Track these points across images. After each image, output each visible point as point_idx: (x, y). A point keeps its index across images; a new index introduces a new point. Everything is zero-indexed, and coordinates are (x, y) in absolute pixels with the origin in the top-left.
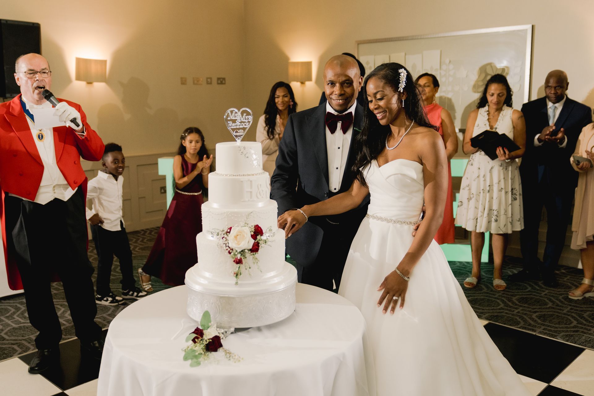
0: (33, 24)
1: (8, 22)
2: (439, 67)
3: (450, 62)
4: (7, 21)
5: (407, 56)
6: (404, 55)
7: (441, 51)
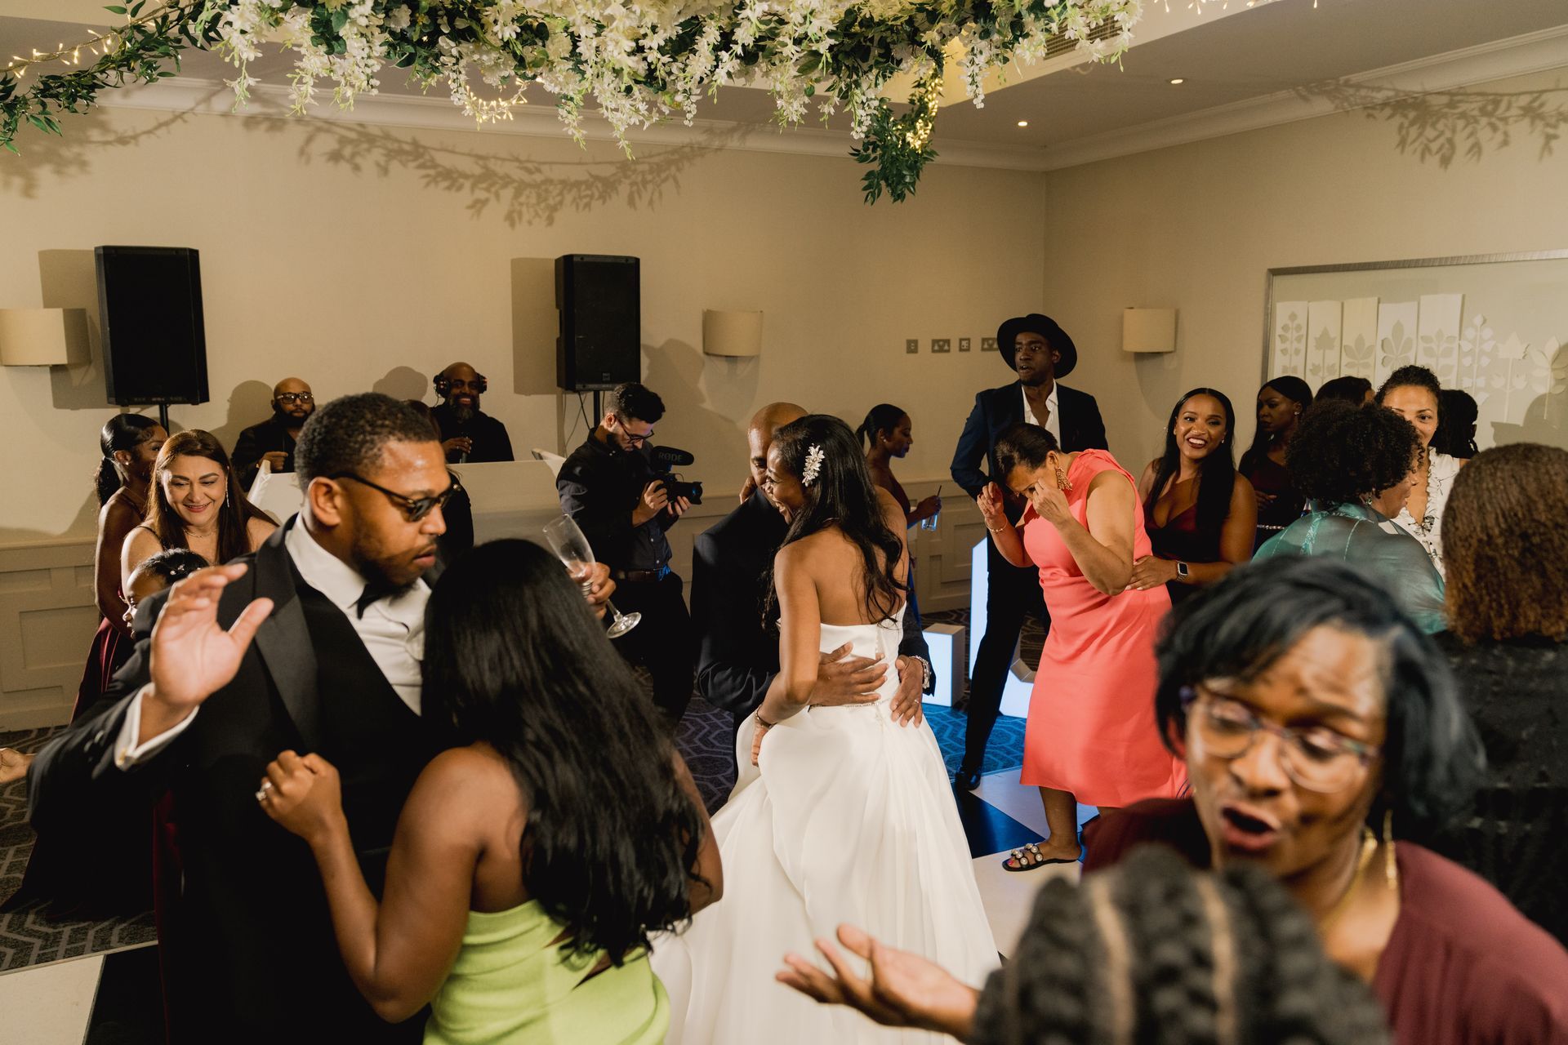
0: (627, 258)
1: (585, 260)
2: (1456, 334)
3: (1485, 321)
4: (582, 257)
5: (1381, 305)
6: (1376, 301)
7: (1464, 297)
